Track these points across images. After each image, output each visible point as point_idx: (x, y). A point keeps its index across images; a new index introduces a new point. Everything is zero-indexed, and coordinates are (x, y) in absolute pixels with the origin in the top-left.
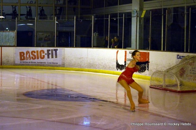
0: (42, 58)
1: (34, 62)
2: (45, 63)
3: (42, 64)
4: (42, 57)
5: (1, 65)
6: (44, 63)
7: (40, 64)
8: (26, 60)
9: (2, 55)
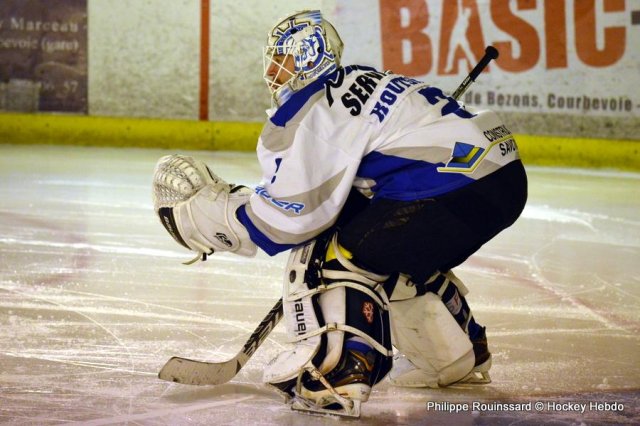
0: (594, 58)
1: (521, 92)
2: (628, 105)
3: (598, 113)
4: (600, 44)
5: (204, 116)
6: (613, 104)
7: (576, 112)
8: (441, 72)
9: (214, 21)
